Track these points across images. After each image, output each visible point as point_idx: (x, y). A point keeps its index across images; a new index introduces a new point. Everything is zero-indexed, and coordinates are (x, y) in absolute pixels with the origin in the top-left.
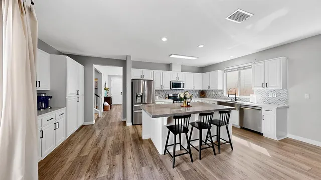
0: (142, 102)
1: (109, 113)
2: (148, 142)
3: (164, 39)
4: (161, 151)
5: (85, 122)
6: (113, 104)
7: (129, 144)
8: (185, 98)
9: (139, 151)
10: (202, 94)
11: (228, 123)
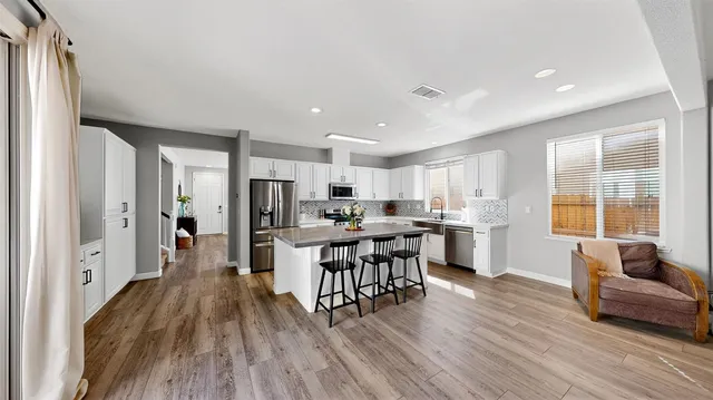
0: (272, 224)
1: (192, 254)
2: (286, 298)
3: (316, 110)
4: (309, 306)
5: (137, 272)
6: (198, 233)
7: (248, 304)
8: (353, 215)
9: (269, 313)
10: (390, 208)
11: (418, 253)
